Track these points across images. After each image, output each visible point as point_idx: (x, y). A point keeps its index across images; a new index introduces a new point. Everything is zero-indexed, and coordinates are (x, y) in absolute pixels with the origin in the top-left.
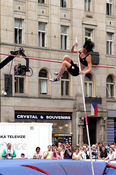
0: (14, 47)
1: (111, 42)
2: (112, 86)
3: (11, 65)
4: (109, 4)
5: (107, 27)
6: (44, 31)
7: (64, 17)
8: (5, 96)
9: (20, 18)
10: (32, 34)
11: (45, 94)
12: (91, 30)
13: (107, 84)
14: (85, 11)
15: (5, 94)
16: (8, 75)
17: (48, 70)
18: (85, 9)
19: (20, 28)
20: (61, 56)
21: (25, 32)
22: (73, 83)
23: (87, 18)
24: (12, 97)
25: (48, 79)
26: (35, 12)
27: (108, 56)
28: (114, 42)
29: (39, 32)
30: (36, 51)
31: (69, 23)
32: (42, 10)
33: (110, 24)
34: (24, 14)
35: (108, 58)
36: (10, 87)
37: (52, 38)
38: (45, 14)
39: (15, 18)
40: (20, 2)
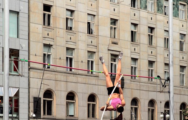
0: (43, 71)
1: (135, 68)
2: (136, 109)
3: (40, 88)
4: (133, 31)
5: (132, 53)
6: (72, 56)
7: (91, 44)
8: (34, 118)
9: (49, 44)
10: (60, 59)
11: (73, 116)
12: (116, 56)
13: (131, 107)
14: (111, 37)
15: (34, 115)
16: (37, 98)
17: (75, 93)
18: (111, 36)
19: (48, 53)
20: (87, 80)
21: (53, 57)
22: (99, 106)
23: (113, 45)
24: (41, 119)
25: (75, 101)
26: (63, 38)
27: (132, 80)
28: (139, 67)
29: (67, 58)
30: (64, 76)
31: (96, 49)
32: (69, 37)
33: (135, 50)
34: (53, 40)
35: (132, 82)
36: (38, 109)
37: (79, 63)
38: (72, 40)
39: (44, 44)
40: (49, 29)
